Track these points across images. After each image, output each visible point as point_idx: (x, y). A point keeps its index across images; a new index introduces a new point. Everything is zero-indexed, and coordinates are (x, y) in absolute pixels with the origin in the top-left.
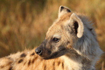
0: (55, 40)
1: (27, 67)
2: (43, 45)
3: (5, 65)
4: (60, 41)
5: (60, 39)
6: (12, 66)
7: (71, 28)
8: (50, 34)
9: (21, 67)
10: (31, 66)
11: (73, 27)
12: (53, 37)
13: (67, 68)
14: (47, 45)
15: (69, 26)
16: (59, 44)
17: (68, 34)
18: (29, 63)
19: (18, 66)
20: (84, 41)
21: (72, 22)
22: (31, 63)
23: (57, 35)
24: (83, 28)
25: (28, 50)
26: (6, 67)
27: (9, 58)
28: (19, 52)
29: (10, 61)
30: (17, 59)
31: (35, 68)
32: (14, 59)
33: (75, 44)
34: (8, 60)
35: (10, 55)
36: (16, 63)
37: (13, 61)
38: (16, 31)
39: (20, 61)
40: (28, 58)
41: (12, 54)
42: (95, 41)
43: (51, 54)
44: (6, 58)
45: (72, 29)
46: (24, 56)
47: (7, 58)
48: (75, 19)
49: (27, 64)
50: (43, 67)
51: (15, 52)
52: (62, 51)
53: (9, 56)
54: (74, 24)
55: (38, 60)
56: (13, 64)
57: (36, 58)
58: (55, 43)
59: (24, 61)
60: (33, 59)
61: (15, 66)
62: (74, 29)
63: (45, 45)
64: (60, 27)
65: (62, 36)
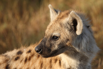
0: (55, 38)
1: (24, 64)
2: (43, 44)
3: (2, 63)
4: (59, 39)
5: (59, 37)
6: (9, 63)
7: (70, 25)
8: (49, 33)
9: (18, 64)
10: (28, 63)
11: (72, 24)
12: (52, 35)
13: (64, 65)
14: (47, 44)
15: (68, 24)
16: (58, 42)
17: (67, 32)
18: (26, 61)
19: (15, 64)
20: (82, 38)
21: (71, 19)
22: (28, 61)
23: (57, 33)
24: (82, 26)
25: (24, 47)
26: (3, 64)
27: (6, 56)
28: (16, 50)
29: (7, 58)
30: (14, 57)
31: (32, 65)
32: (11, 57)
33: (74, 42)
34: (5, 58)
35: (7, 52)
36: (12, 60)
37: (10, 58)
38: (13, 28)
39: (17, 59)
40: (25, 55)
41: (9, 51)
42: (92, 38)
43: (51, 52)
44: (2, 56)
45: (70, 27)
46: (20, 53)
47: (4, 56)
48: (74, 16)
49: (23, 62)
50: (39, 64)
51: (12, 49)
52: (62, 49)
53: (6, 54)
54: (73, 21)
55: (35, 58)
56: (10, 62)
57: (33, 55)
58: (54, 41)
59: (20, 58)
60: (30, 56)
61: (11, 63)
62: (73, 27)
63: (45, 43)
64: (59, 25)
65: (62, 34)
